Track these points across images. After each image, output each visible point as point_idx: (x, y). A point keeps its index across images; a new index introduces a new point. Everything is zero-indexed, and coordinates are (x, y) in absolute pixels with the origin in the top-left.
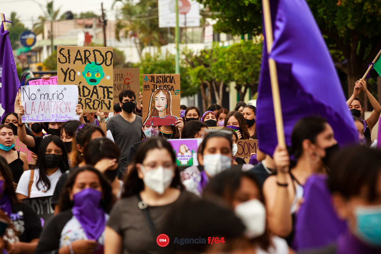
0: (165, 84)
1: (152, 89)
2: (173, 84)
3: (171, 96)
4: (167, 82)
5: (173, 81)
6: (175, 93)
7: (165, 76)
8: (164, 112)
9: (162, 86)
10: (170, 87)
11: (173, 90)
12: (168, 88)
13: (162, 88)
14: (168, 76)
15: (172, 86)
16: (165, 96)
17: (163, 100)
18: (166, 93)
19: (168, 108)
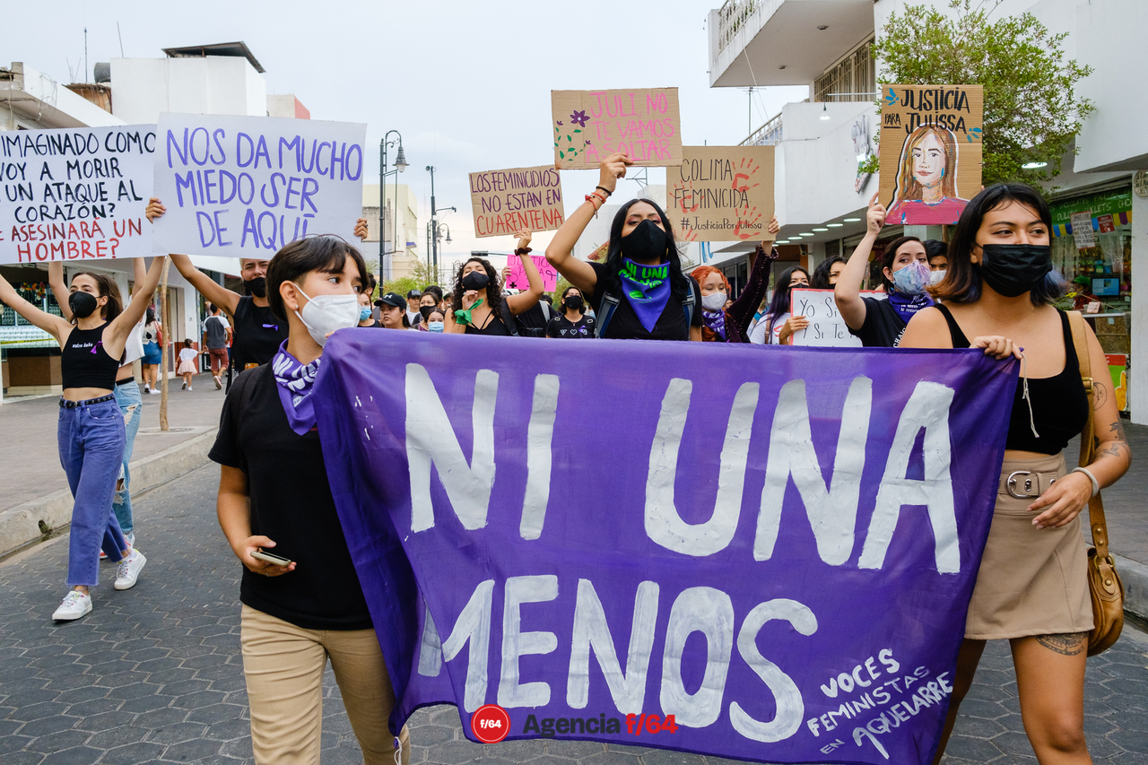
0: (941, 112)
1: (907, 126)
2: (964, 111)
3: (957, 144)
4: (948, 108)
5: (964, 104)
6: (969, 137)
7: (942, 92)
8: (937, 187)
9: (934, 118)
10: (955, 122)
11: (964, 128)
12: (949, 124)
13: (933, 123)
14: (952, 92)
15: (961, 119)
16: (940, 146)
17: (934, 155)
18: (944, 137)
19: (949, 176)
